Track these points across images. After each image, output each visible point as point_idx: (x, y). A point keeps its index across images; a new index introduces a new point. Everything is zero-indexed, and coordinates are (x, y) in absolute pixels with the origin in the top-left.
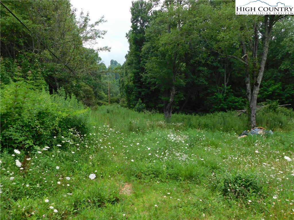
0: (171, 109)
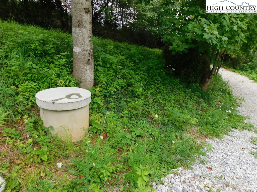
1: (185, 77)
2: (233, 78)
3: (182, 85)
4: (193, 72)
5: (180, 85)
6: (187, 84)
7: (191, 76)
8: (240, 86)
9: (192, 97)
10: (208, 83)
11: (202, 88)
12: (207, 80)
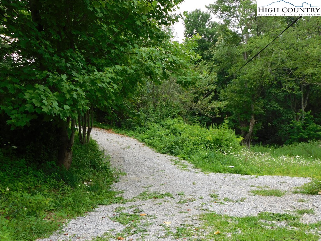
0: (250, 140)
1: (34, 154)
2: (116, 144)
3: (30, 166)
4: (44, 146)
5: (27, 168)
6: (38, 164)
7: (42, 152)
8: (124, 155)
9: (48, 180)
10: (69, 158)
11: (61, 167)
12: (66, 153)
